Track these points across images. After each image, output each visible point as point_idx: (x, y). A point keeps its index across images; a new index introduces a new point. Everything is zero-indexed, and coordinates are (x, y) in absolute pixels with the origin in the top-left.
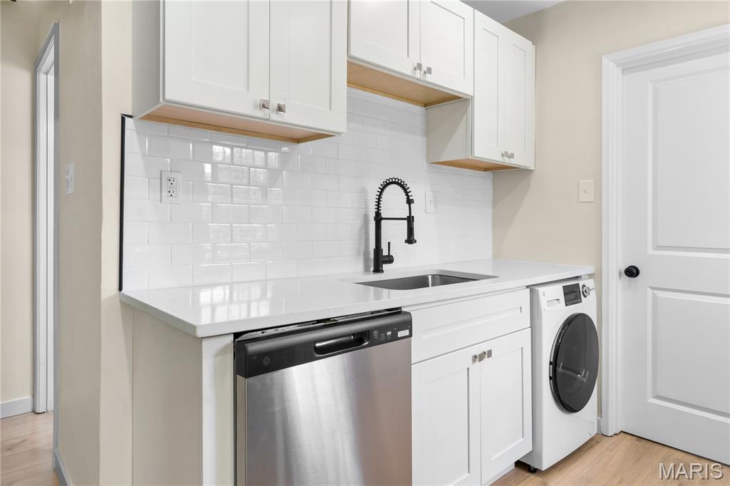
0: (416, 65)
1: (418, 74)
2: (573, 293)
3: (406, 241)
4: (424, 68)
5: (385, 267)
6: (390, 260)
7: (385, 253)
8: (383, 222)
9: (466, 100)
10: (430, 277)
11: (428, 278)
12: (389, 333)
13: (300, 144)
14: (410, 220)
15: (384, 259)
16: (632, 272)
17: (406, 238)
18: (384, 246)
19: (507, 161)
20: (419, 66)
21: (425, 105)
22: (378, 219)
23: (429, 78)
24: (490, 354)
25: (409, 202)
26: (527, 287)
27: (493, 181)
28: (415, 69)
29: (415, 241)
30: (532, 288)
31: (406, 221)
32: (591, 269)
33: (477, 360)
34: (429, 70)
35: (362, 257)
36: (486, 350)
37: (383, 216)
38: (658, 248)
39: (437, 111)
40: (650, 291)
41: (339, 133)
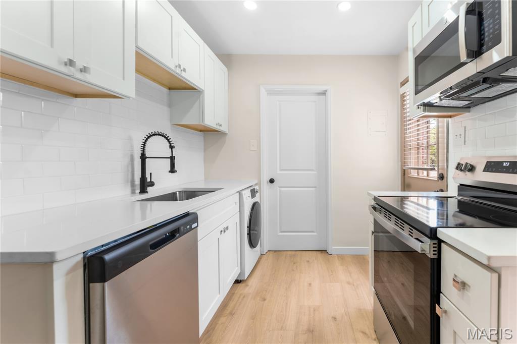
0: (177, 64)
1: (178, 70)
2: (253, 193)
3: (169, 172)
4: (182, 68)
5: (149, 189)
6: (152, 184)
7: (149, 180)
8: (147, 160)
9: (200, 91)
10: (178, 192)
11: (176, 193)
12: (188, 227)
13: (77, 99)
14: (172, 158)
15: (148, 184)
16: (272, 181)
17: (170, 170)
18: (148, 176)
19: (218, 128)
20: (180, 66)
21: (170, 89)
22: (143, 158)
23: (183, 74)
24: (227, 228)
25: (172, 147)
26: (237, 192)
27: (204, 138)
28: (176, 67)
29: (176, 172)
30: (240, 193)
31: (169, 159)
32: (256, 182)
33: (223, 232)
34: (184, 70)
35: (129, 184)
36: (226, 227)
37: (147, 156)
38: (281, 170)
39: (175, 93)
40: (279, 188)
41: (129, 97)
